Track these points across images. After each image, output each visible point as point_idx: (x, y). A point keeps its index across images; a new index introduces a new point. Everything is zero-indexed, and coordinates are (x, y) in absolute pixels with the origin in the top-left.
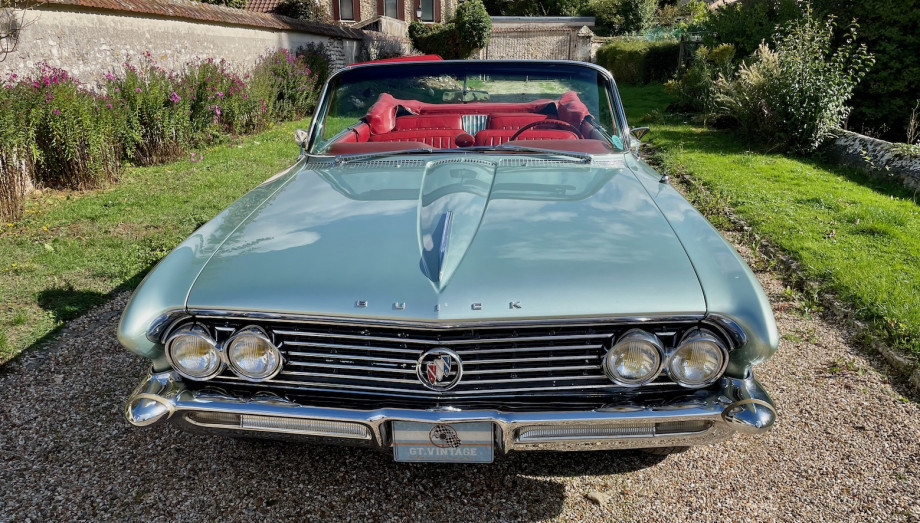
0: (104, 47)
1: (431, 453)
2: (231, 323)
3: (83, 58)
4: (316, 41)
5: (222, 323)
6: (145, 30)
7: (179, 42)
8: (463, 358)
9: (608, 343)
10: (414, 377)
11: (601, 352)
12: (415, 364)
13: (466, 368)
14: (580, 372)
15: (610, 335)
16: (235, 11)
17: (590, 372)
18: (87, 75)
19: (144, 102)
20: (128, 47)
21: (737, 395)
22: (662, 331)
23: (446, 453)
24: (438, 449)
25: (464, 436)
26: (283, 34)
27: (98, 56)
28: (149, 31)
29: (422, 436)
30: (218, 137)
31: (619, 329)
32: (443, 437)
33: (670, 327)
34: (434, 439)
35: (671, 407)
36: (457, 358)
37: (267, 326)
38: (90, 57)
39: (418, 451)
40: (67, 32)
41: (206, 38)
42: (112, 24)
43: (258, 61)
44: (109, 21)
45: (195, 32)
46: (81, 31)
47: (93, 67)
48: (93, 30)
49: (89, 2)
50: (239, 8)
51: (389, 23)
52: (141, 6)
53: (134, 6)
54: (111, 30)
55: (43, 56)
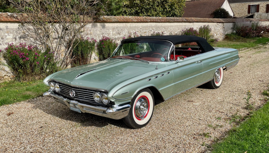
0: (126, 31)
3: (119, 34)
6: (140, 26)
7: (151, 28)
13: (76, 94)
15: (95, 92)
18: (118, 39)
20: (134, 30)
23: (75, 109)
25: (77, 106)
26: (191, 24)
27: (124, 33)
28: (141, 26)
32: (74, 106)
36: (74, 92)
38: (121, 33)
40: (115, 28)
41: (162, 26)
42: (130, 25)
43: (182, 31)
44: (129, 25)
45: (158, 25)
46: (119, 27)
47: (122, 36)
48: (123, 27)
49: (122, 21)
50: (180, 17)
51: (259, 15)
52: (139, 20)
53: (136, 20)
54: (129, 27)
55: (108, 33)
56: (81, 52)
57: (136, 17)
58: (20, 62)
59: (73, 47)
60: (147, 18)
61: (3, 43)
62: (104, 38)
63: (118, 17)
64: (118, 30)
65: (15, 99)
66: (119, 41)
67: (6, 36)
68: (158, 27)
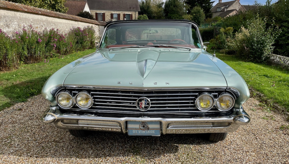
0: (16, 23)
1: (140, 132)
2: (77, 90)
3: (8, 26)
4: (90, 25)
5: (74, 90)
7: (42, 23)
8: (151, 100)
9: (196, 96)
10: (135, 107)
11: (195, 99)
12: (135, 103)
13: (152, 104)
14: (188, 106)
15: (197, 94)
16: (62, 14)
17: (191, 106)
18: (9, 32)
19: (29, 42)
20: (24, 23)
21: (237, 113)
22: (213, 93)
23: (145, 132)
24: (142, 131)
25: (150, 126)
27: (13, 26)
28: (32, 19)
29: (137, 126)
30: (54, 55)
31: (200, 92)
32: (144, 126)
33: (216, 92)
34: (141, 127)
35: (217, 117)
36: (149, 100)
37: (89, 91)
38: (10, 26)
39: (135, 132)
40: (3, 17)
41: (52, 22)
43: (70, 31)
44: (18, 14)
45: (48, 20)
46: (8, 17)
47: (11, 30)
48: (12, 17)
49: (11, 7)
54: (18, 17)
68: (49, 23)
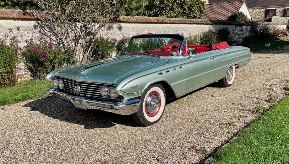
0: (146, 31)
4: (225, 26)
7: (171, 29)
13: (81, 89)
15: (101, 86)
20: (153, 31)
22: (109, 87)
23: (81, 107)
25: (83, 103)
26: (211, 26)
28: (161, 27)
32: (80, 103)
33: (111, 86)
40: (135, 28)
41: (181, 28)
42: (149, 26)
45: (177, 27)
46: (139, 27)
48: (143, 28)
49: (142, 21)
50: (199, 19)
51: (277, 18)
52: (159, 21)
53: (156, 21)
54: (149, 27)
55: (128, 34)
56: (102, 51)
57: (156, 18)
58: (41, 60)
59: (93, 46)
60: (167, 19)
61: (22, 41)
62: (124, 38)
63: (138, 17)
64: (138, 31)
65: (37, 95)
66: (139, 41)
67: (25, 34)
68: (177, 29)
